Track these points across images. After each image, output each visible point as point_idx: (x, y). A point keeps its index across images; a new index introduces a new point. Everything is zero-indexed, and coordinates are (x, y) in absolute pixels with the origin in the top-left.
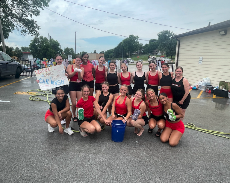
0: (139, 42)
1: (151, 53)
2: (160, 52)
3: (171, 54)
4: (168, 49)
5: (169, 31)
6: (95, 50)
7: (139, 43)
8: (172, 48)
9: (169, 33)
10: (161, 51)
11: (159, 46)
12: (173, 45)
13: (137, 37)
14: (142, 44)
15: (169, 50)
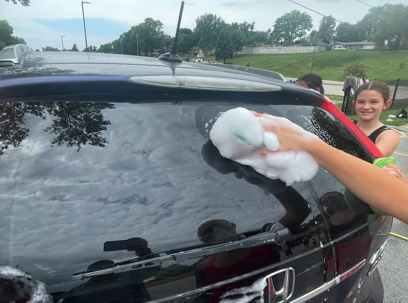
0: (163, 32)
1: (187, 53)
2: (201, 51)
3: (225, 56)
4: (219, 47)
5: (216, 16)
6: (75, 45)
7: (164, 34)
8: (225, 46)
9: (215, 18)
10: (203, 50)
11: (199, 40)
12: (226, 40)
13: (160, 22)
14: (170, 37)
15: (220, 49)
